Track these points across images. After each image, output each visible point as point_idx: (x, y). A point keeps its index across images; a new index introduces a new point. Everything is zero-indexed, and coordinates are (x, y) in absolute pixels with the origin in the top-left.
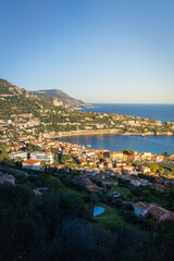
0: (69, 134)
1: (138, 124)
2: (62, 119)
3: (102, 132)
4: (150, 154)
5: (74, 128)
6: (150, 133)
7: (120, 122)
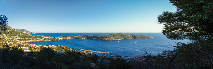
0: (29, 41)
1: (48, 38)
2: (27, 37)
3: (38, 40)
4: (53, 46)
5: (31, 39)
6: (51, 40)
7: (43, 38)
